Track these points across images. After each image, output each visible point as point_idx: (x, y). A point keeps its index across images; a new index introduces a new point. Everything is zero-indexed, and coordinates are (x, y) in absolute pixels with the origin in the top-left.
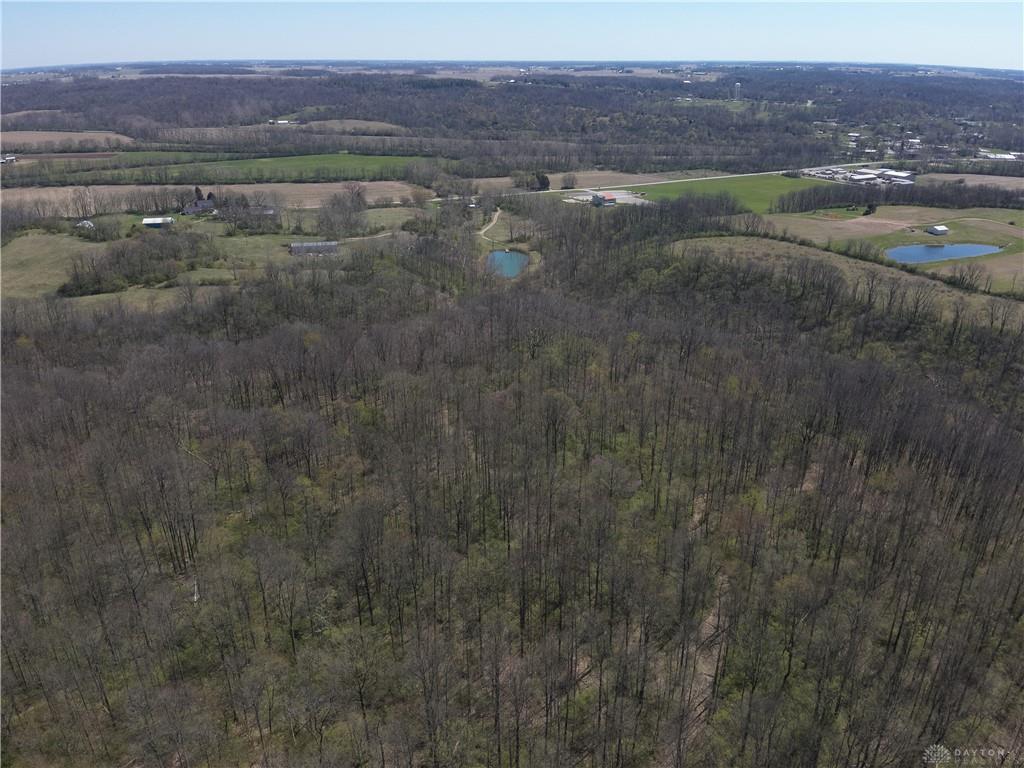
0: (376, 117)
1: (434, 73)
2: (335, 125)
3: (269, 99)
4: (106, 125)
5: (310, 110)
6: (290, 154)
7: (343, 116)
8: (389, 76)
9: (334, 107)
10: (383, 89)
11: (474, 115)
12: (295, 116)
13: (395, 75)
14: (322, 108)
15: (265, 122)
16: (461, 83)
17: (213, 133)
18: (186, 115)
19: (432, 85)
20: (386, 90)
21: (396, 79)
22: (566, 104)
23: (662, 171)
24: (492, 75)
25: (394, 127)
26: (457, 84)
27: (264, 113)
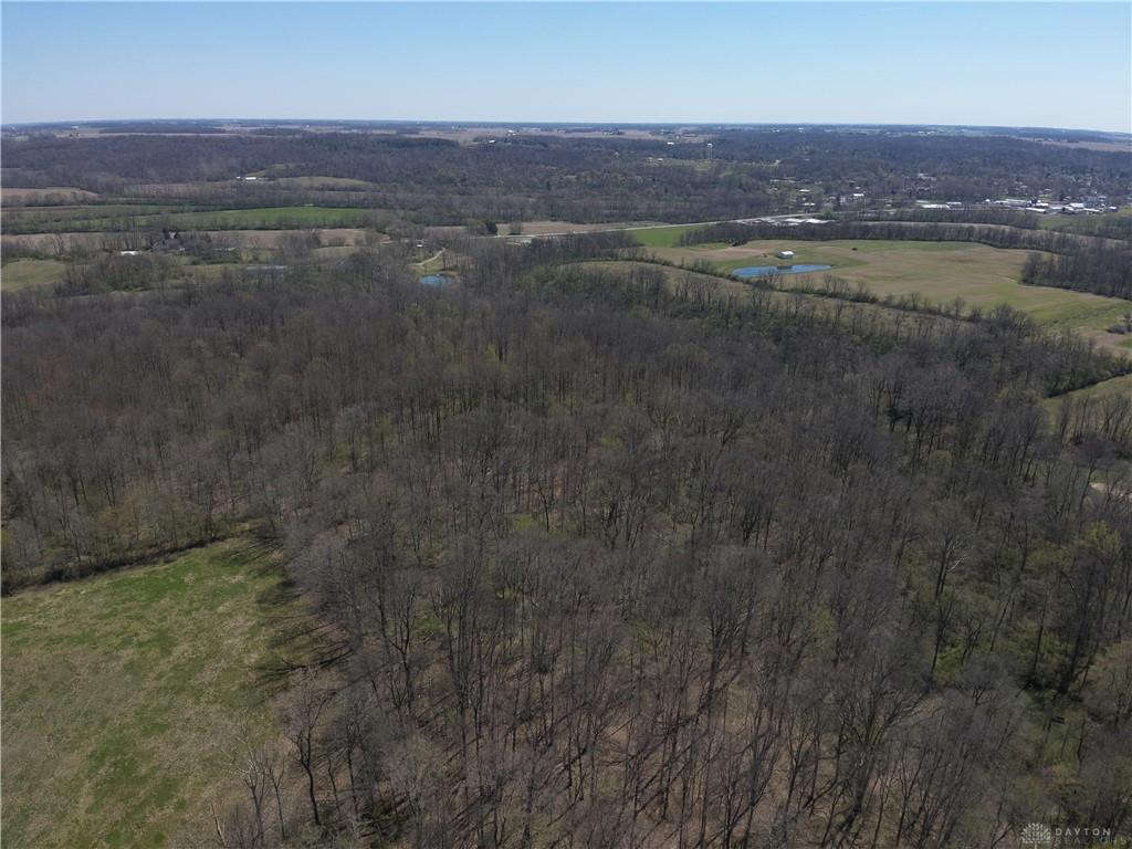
0: (346, 174)
1: (417, 133)
2: (304, 181)
3: (238, 157)
4: (70, 181)
5: (280, 167)
6: (255, 207)
7: (312, 173)
8: (365, 135)
9: (303, 164)
10: (356, 148)
11: (444, 173)
12: (263, 173)
13: (372, 134)
14: (291, 166)
15: (234, 178)
16: (438, 143)
17: (179, 189)
18: (152, 172)
19: (407, 144)
20: (358, 149)
21: (371, 138)
22: (537, 163)
23: (608, 222)
24: (474, 136)
25: (362, 183)
26: (433, 143)
27: (232, 169)
